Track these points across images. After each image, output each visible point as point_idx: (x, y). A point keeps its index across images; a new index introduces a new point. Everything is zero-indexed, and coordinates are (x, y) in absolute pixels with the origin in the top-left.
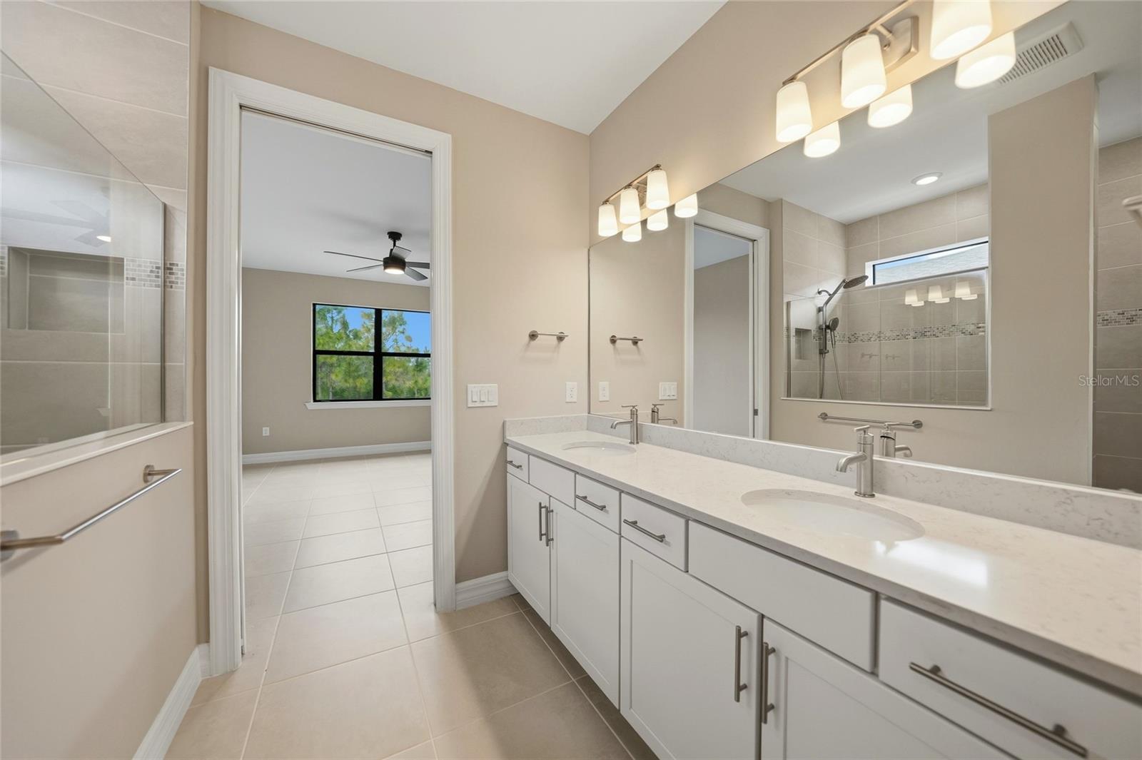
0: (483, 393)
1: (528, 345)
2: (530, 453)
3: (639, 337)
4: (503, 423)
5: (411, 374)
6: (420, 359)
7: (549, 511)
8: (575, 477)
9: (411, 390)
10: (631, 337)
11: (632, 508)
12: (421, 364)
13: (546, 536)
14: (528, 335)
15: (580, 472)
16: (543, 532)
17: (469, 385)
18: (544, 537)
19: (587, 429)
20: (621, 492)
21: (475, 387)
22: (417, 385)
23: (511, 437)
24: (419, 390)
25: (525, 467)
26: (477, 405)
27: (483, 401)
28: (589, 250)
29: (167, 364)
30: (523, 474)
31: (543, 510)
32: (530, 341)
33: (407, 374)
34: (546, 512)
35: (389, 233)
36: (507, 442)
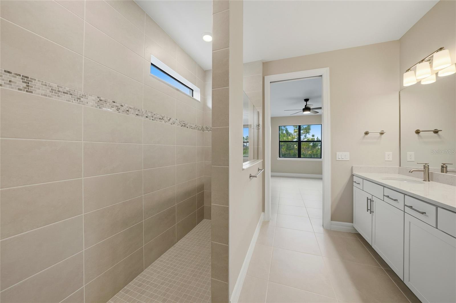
0: (343, 155)
1: (364, 137)
2: (364, 179)
3: (439, 129)
4: (352, 167)
5: (310, 148)
6: (315, 143)
7: (371, 201)
8: (384, 188)
9: (310, 155)
10: (433, 129)
11: (410, 201)
12: (315, 144)
13: (370, 210)
14: (364, 133)
15: (386, 186)
16: (369, 208)
17: (337, 153)
18: (369, 211)
19: (398, 173)
20: (405, 194)
21: (339, 153)
22: (313, 153)
23: (355, 173)
24: (314, 155)
25: (361, 184)
26: (340, 159)
27: (343, 158)
28: (400, 92)
29: (259, 146)
30: (360, 186)
31: (369, 201)
32: (365, 135)
33: (309, 148)
34: (370, 201)
35: (304, 100)
36: (354, 174)
